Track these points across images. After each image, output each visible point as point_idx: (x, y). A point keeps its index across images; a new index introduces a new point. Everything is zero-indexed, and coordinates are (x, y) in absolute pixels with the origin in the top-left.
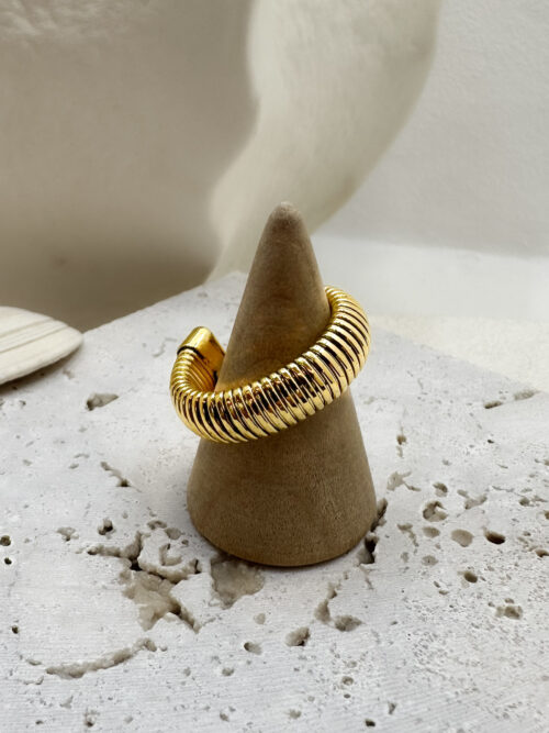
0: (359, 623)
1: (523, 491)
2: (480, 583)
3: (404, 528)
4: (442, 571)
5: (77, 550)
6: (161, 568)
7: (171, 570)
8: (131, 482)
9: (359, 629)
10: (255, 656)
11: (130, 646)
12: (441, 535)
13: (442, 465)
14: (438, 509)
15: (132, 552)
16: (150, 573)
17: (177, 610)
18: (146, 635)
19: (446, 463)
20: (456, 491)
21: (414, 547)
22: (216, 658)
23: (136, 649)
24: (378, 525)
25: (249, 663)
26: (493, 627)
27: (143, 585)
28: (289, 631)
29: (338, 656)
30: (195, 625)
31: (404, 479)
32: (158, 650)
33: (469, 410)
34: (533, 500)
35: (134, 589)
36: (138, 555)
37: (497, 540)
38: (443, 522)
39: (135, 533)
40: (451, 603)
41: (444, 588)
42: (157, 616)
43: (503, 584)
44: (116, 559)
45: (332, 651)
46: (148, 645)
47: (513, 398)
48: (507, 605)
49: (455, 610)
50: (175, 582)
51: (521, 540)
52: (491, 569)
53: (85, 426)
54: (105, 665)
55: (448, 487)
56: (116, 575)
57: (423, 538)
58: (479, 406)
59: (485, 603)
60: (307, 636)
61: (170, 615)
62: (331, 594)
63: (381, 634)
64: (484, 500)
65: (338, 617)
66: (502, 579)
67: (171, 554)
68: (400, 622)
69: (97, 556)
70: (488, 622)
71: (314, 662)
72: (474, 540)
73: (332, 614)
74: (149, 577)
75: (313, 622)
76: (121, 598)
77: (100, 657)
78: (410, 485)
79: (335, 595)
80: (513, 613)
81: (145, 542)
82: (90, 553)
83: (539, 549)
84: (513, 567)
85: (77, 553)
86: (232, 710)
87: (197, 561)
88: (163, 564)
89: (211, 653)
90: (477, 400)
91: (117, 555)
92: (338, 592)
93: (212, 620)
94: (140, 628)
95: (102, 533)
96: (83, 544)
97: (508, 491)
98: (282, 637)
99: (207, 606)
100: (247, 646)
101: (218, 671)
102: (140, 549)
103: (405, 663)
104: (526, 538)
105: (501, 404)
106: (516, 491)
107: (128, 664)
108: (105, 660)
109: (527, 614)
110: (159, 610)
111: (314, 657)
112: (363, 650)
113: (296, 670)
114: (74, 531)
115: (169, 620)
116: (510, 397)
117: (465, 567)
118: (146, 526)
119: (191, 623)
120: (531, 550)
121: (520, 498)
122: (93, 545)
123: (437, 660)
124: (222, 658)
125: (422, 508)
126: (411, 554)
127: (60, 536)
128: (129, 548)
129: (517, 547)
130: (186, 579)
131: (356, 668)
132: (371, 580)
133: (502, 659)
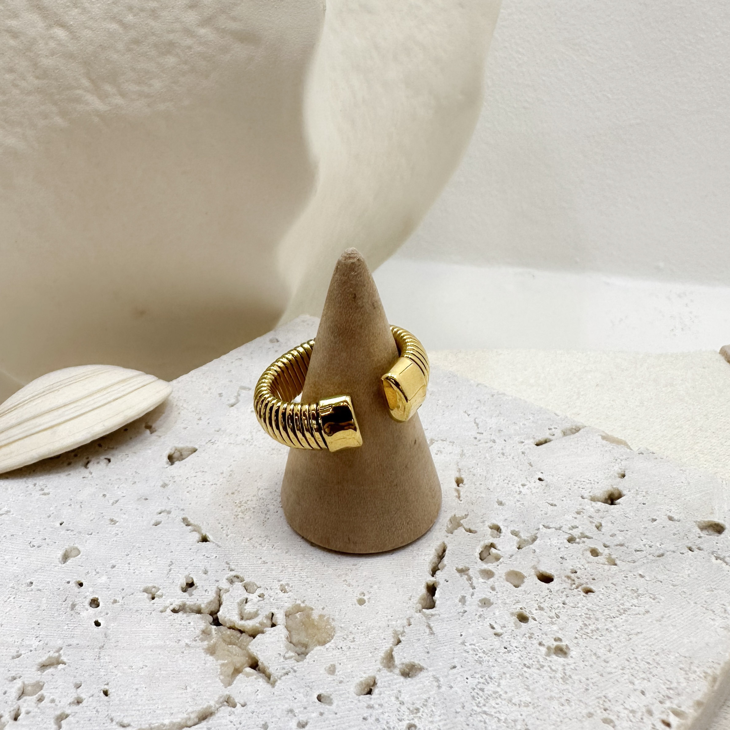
0: (421, 669)
1: (570, 529)
2: (531, 622)
3: (462, 571)
4: (497, 614)
5: (161, 609)
6: (240, 623)
7: (249, 624)
8: (210, 537)
9: (422, 675)
10: (328, 707)
11: (212, 703)
12: (496, 577)
13: (496, 506)
14: (493, 550)
15: (213, 608)
16: (230, 628)
17: (255, 665)
18: (227, 692)
19: (500, 503)
20: (509, 531)
21: (471, 590)
22: (291, 711)
23: (217, 706)
24: (439, 569)
25: (321, 714)
26: (542, 667)
27: (224, 641)
28: (357, 680)
29: (402, 703)
30: (272, 679)
31: (462, 522)
32: (238, 705)
33: (521, 448)
34: (580, 538)
35: (215, 645)
36: (218, 611)
37: (546, 579)
38: (498, 563)
39: (214, 589)
40: (506, 644)
41: (499, 630)
42: (237, 671)
43: (553, 623)
44: (198, 615)
45: (397, 698)
46: (229, 702)
47: (561, 435)
48: (556, 644)
49: (509, 652)
50: (254, 636)
51: (569, 577)
52: (541, 609)
53: (167, 482)
54: (189, 723)
55: (502, 527)
56: (198, 632)
57: (478, 581)
58: (530, 443)
59: (535, 642)
60: (375, 684)
61: (249, 670)
62: (396, 642)
63: (441, 679)
64: (534, 539)
65: (403, 664)
66: (551, 618)
67: (249, 608)
68: (459, 667)
69: (180, 614)
70: (538, 662)
71: (381, 711)
72: (525, 580)
73: (397, 662)
74: (229, 632)
75: (379, 670)
76: (203, 655)
77: (185, 716)
78: (467, 527)
79: (399, 642)
80: (561, 651)
81: (224, 597)
82: (174, 611)
83: (584, 586)
84: (561, 605)
85: (162, 612)
87: (273, 614)
88: (242, 619)
89: (286, 706)
90: (529, 438)
91: (199, 612)
92: (402, 639)
93: (287, 674)
94: (221, 685)
95: (184, 590)
96: (167, 603)
97: (556, 529)
98: (352, 687)
99: (282, 659)
100: (319, 698)
101: (293, 724)
102: (220, 605)
103: (463, 707)
104: (573, 575)
105: (550, 441)
106: (563, 529)
107: (211, 722)
108: (189, 719)
109: (574, 653)
110: (238, 665)
111: (381, 705)
112: (425, 696)
113: (365, 719)
114: (159, 589)
115: (248, 675)
116: (558, 433)
117: (517, 608)
118: (225, 581)
119: (268, 677)
120: (577, 588)
121: (567, 536)
122: (176, 603)
123: (492, 702)
124: (296, 711)
125: (478, 550)
126: (468, 597)
127: (146, 595)
128: (209, 603)
129: (565, 585)
130: (263, 632)
131: (419, 714)
132: (432, 625)
133: (551, 698)
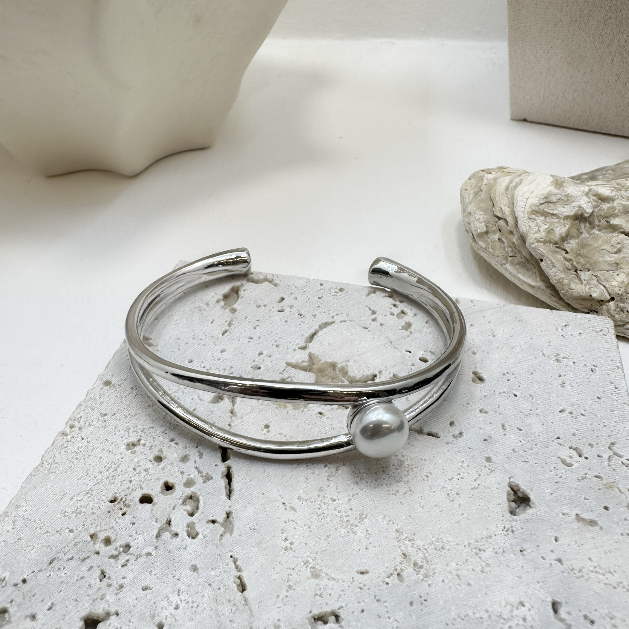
1: (129, 561)
2: (151, 457)
3: (208, 478)
4: (176, 455)
11: (311, 344)
12: (182, 484)
13: (198, 563)
18: (308, 352)
19: (195, 568)
20: (181, 536)
21: (197, 465)
22: (270, 356)
23: (307, 345)
25: (254, 361)
26: (142, 431)
30: (290, 365)
31: (223, 530)
37: (145, 499)
38: (183, 497)
43: (138, 462)
48: (135, 449)
51: (129, 506)
52: (146, 470)
55: (187, 538)
57: (194, 475)
59: (148, 445)
63: (199, 401)
64: (158, 535)
66: (139, 466)
70: (145, 433)
72: (161, 489)
76: (336, 360)
78: (217, 524)
83: (116, 504)
84: (132, 479)
86: (249, 342)
89: (273, 357)
92: (230, 414)
93: (284, 371)
94: (313, 353)
97: (140, 555)
100: (259, 368)
101: (265, 352)
104: (125, 509)
106: (134, 558)
109: (123, 448)
117: (163, 464)
120: (121, 499)
121: (131, 550)
125: (202, 504)
129: (131, 497)
